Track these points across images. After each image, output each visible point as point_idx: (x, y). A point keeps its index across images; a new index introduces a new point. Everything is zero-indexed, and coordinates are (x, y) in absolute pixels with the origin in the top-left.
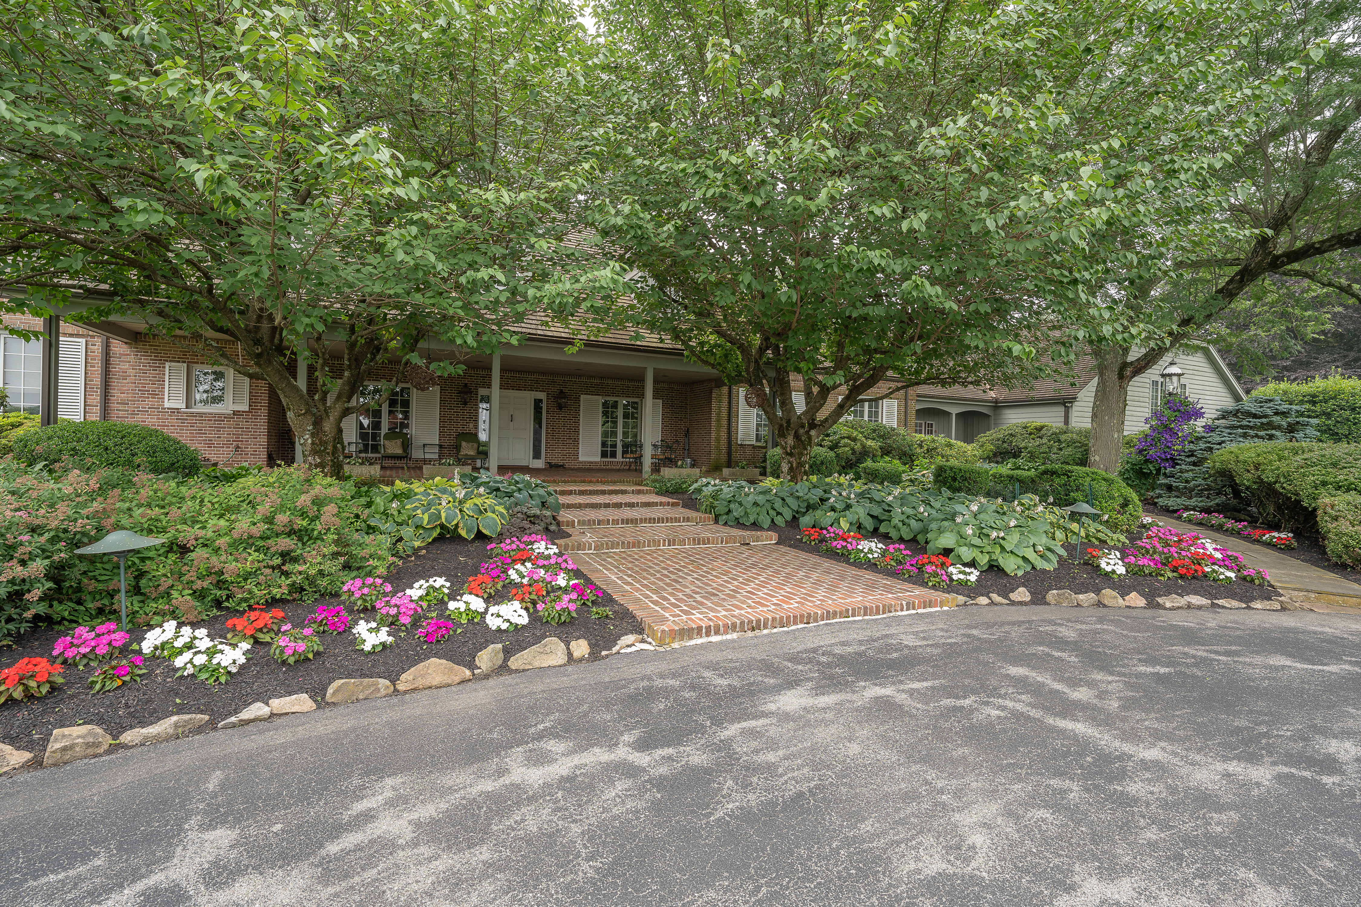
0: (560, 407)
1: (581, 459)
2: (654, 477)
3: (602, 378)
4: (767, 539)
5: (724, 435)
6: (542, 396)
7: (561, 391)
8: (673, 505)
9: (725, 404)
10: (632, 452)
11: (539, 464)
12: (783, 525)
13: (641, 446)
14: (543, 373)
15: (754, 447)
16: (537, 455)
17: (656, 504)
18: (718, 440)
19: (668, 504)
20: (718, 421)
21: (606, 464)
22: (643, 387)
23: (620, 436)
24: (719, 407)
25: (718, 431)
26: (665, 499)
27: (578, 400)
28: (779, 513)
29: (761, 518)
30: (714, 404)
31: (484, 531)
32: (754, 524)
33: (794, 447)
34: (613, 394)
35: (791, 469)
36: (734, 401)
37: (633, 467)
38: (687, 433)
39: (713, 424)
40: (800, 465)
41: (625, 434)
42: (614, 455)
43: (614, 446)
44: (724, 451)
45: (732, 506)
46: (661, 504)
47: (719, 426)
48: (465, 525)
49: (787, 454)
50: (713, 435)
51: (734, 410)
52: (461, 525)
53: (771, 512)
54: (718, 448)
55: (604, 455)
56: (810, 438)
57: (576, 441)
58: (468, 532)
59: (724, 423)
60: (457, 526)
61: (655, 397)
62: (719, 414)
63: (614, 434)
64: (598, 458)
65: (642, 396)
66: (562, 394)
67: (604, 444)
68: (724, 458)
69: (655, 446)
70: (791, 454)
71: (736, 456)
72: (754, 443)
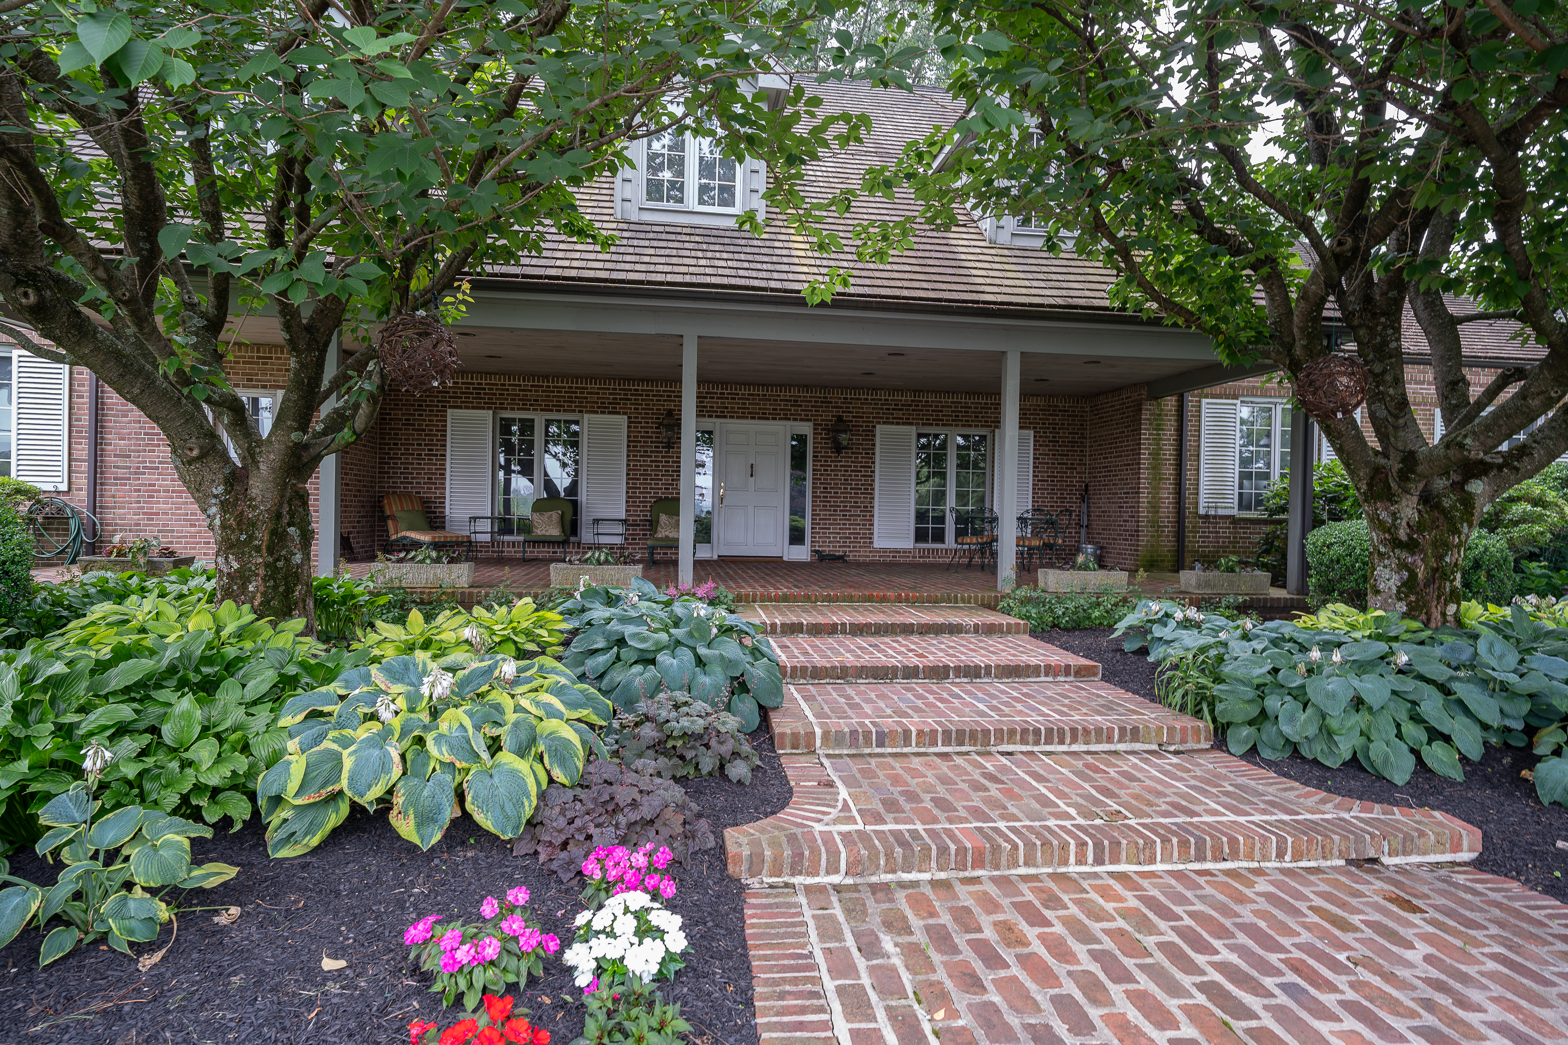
0: (838, 448)
1: (878, 544)
2: (1023, 592)
3: (916, 391)
4: (1439, 846)
5: (1167, 496)
6: (806, 428)
7: (840, 419)
8: (1081, 672)
9: (1169, 432)
10: (975, 533)
11: (801, 553)
12: (1457, 774)
13: (994, 520)
14: (807, 387)
15: (1233, 520)
16: (796, 537)
17: (1035, 671)
18: (1154, 507)
19: (1067, 670)
20: (1155, 468)
21: (924, 553)
22: (997, 406)
23: (951, 501)
24: (1158, 441)
25: (1155, 489)
26: (1057, 656)
27: (870, 434)
28: (1435, 735)
29: (1378, 750)
30: (1145, 434)
31: (479, 818)
32: (1354, 763)
33: (1419, 527)
34: (938, 422)
35: (1409, 586)
36: (1189, 427)
37: (977, 560)
38: (1085, 494)
39: (1144, 474)
40: (1439, 574)
41: (961, 497)
42: (939, 536)
43: (941, 520)
44: (1169, 530)
45: (1272, 703)
46: (1049, 670)
47: (1157, 478)
48: (413, 800)
49: (1396, 543)
50: (1144, 498)
51: (1190, 444)
52: (399, 800)
53: (1409, 728)
54: (1154, 523)
55: (920, 536)
56: (1468, 501)
57: (868, 510)
58: (424, 821)
59: (1169, 471)
60: (385, 803)
61: (1023, 426)
62: (1156, 455)
63: (940, 497)
64: (907, 543)
65: (996, 423)
66: (840, 425)
67: (921, 516)
68: (1167, 544)
69: (1022, 520)
70: (1411, 546)
71: (1195, 541)
72: (1235, 512)
